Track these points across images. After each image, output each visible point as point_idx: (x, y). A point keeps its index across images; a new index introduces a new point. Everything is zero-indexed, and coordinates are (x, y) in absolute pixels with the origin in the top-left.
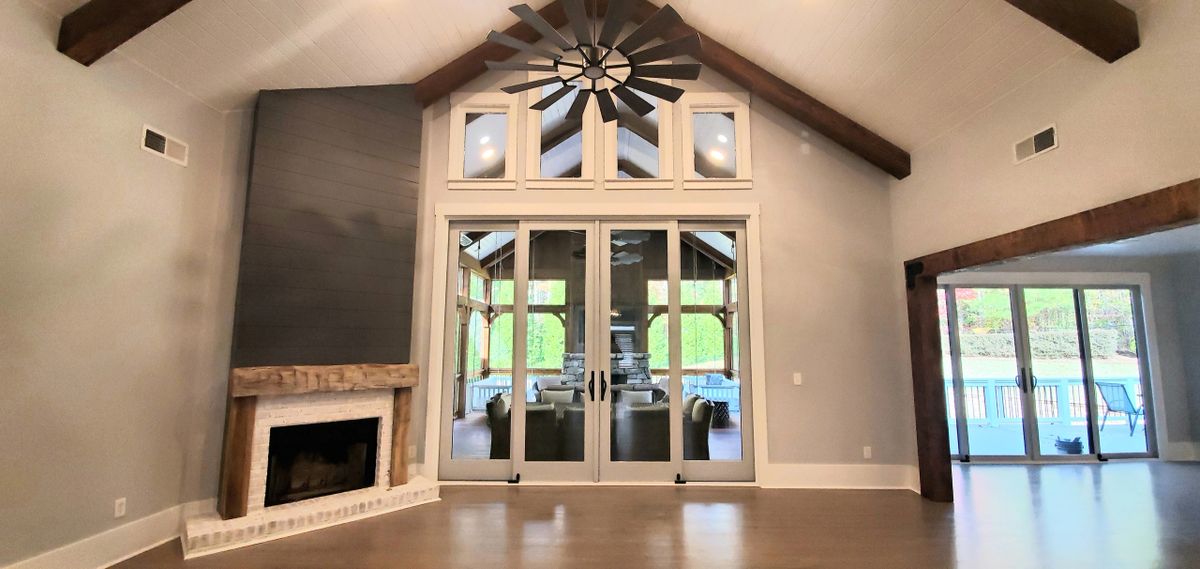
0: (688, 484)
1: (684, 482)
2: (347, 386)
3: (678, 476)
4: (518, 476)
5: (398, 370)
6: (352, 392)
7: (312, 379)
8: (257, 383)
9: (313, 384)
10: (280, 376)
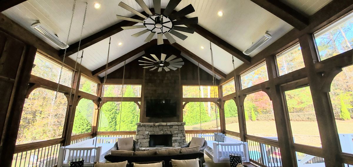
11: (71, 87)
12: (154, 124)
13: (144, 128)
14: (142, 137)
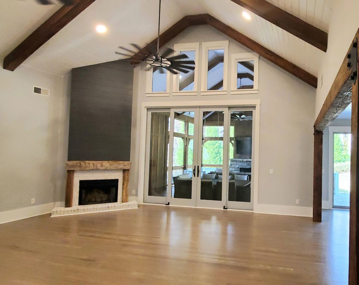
0: (228, 210)
1: (227, 209)
2: (104, 168)
3: (224, 207)
4: (169, 203)
5: (123, 163)
6: (106, 170)
7: (91, 165)
8: (73, 166)
9: (92, 167)
10: (81, 164)
11: (184, 133)
12: (243, 160)
13: (235, 163)
14: (234, 169)
